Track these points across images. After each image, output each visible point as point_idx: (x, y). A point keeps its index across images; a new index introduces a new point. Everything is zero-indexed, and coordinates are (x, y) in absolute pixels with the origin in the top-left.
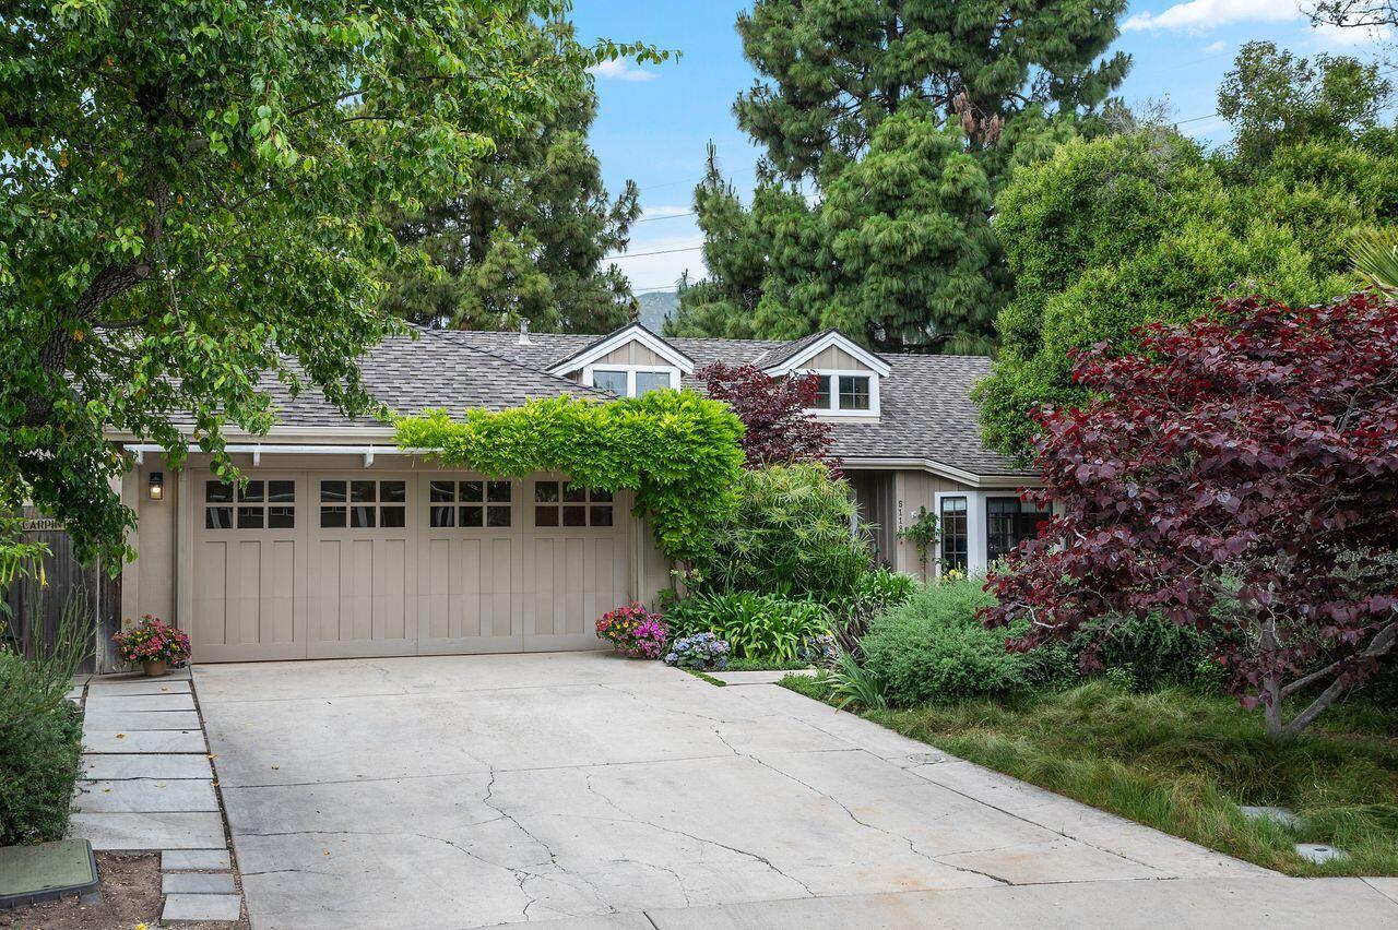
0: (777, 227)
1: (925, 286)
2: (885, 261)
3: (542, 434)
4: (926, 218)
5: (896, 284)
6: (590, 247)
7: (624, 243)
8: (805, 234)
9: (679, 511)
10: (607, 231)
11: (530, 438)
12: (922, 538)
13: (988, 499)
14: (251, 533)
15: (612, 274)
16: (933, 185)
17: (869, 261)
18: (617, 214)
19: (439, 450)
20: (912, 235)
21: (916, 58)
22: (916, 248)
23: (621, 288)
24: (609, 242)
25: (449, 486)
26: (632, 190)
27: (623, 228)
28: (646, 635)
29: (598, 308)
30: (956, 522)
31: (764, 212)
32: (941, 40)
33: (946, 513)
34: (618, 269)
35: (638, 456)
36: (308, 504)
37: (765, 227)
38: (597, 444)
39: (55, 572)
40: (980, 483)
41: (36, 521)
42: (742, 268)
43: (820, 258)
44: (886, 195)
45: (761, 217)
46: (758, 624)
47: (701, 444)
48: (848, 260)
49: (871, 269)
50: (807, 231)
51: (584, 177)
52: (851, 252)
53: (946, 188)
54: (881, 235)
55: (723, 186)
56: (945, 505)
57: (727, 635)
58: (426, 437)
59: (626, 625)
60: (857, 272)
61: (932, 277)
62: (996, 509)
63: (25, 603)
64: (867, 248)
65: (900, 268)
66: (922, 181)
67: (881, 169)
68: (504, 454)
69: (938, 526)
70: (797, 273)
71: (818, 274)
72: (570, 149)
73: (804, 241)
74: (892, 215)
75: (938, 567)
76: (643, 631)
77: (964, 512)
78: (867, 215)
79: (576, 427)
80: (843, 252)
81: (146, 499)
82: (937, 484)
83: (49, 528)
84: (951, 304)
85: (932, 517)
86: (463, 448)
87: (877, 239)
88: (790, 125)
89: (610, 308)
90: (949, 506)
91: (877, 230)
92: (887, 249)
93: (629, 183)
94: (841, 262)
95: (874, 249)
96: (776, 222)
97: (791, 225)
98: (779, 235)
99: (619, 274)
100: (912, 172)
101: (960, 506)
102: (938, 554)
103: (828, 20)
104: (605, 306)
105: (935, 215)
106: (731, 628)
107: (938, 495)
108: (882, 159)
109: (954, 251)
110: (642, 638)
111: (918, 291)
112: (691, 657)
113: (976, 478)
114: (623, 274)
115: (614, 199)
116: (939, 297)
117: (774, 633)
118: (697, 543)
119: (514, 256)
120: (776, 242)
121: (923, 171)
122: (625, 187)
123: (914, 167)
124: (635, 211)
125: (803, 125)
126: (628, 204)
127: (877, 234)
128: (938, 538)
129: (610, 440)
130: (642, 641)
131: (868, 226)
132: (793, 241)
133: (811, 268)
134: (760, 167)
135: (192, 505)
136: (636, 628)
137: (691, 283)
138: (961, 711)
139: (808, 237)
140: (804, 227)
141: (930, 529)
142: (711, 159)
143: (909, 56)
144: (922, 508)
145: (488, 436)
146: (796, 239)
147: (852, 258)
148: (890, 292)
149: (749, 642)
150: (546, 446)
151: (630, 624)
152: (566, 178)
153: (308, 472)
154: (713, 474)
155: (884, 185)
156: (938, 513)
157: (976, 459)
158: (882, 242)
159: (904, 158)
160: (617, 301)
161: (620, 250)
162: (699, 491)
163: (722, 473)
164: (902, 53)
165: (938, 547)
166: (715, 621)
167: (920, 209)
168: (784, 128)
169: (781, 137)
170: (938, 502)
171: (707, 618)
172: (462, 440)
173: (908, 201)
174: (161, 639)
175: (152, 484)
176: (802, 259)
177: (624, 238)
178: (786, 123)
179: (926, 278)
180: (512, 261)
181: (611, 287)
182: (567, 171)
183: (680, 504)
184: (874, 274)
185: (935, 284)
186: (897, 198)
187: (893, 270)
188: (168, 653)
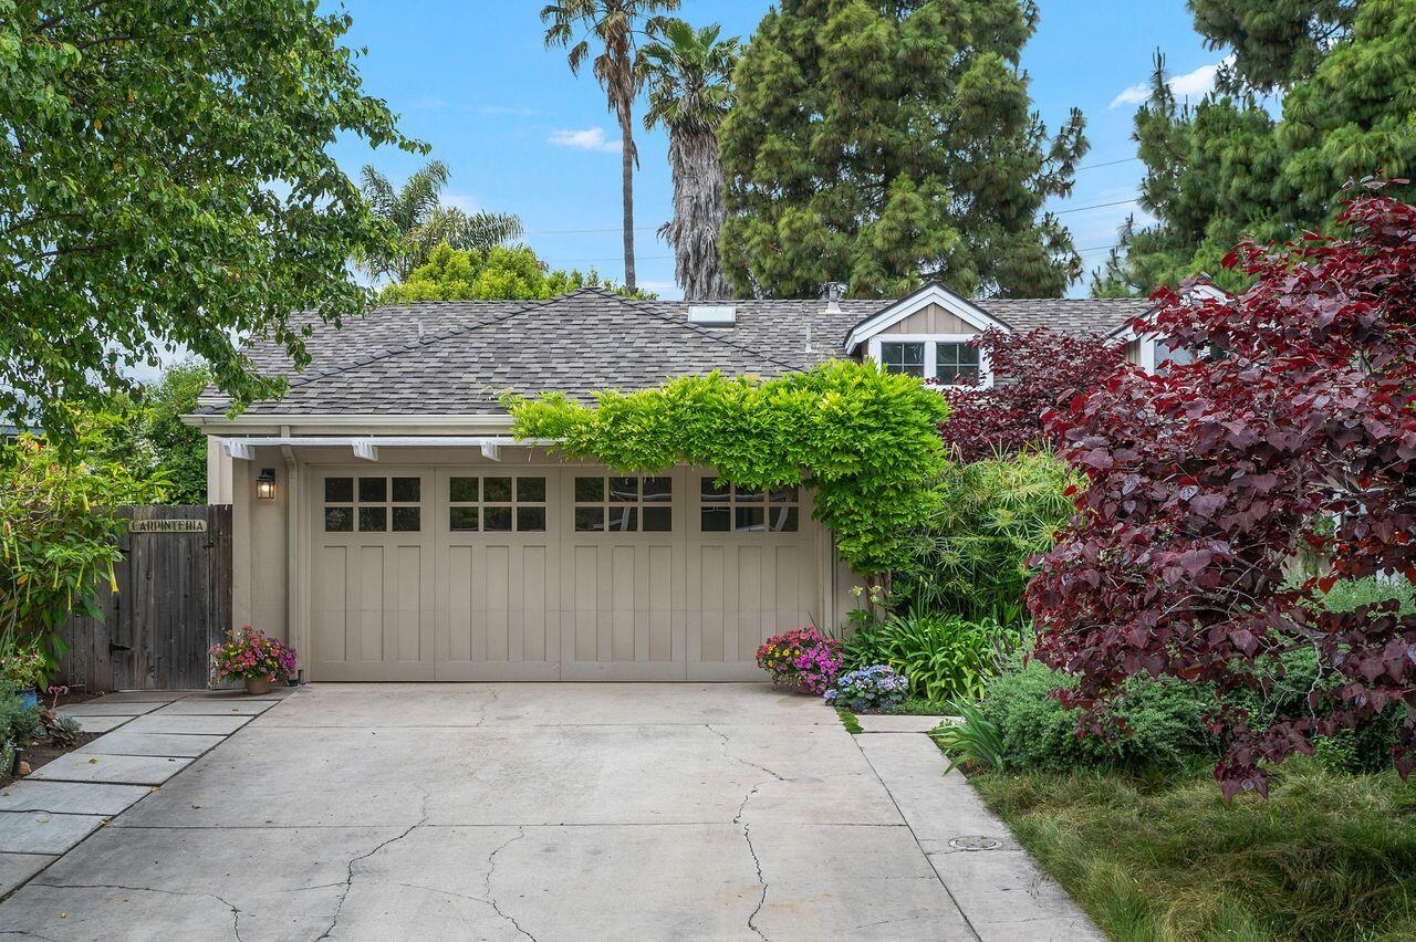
0: (1224, 153)
3: (675, 420)
6: (1020, 194)
7: (1068, 186)
8: (1258, 158)
9: (856, 514)
10: (1045, 171)
11: (662, 425)
14: (373, 536)
15: (1047, 224)
17: (1332, 188)
18: (1059, 151)
19: (561, 440)
20: (1391, 149)
23: (1059, 242)
24: (1047, 186)
25: (599, 483)
26: (1077, 120)
27: (1068, 169)
28: (809, 666)
29: (1026, 267)
31: (1207, 134)
34: (1054, 218)
35: (793, 445)
36: (435, 505)
37: (1209, 154)
38: (740, 430)
39: (165, 577)
41: (146, 522)
42: (1188, 209)
43: (1275, 190)
44: (1359, 98)
45: (1204, 141)
46: (946, 656)
47: (871, 430)
48: (1306, 188)
50: (1262, 155)
51: (1005, 110)
52: (1308, 178)
54: (1346, 153)
55: (1173, 107)
57: (908, 670)
58: (548, 426)
59: (786, 653)
60: (1317, 203)
63: (135, 611)
64: (1329, 171)
67: (1351, 66)
68: (630, 444)
70: (1247, 209)
71: (1275, 210)
72: (986, 74)
73: (1257, 168)
74: (1366, 125)
76: (806, 662)
78: (1333, 127)
79: (717, 411)
80: (1298, 178)
81: (257, 501)
83: (159, 530)
86: (585, 438)
87: (1340, 159)
88: (1252, 19)
89: (1042, 266)
91: (1340, 146)
92: (1356, 169)
93: (1075, 111)
94: (1296, 192)
95: (1338, 172)
96: (1222, 147)
97: (1241, 150)
98: (1226, 163)
99: (1056, 224)
100: (1396, 65)
104: (1035, 265)
106: (915, 659)
108: (1356, 53)
110: (805, 669)
112: (852, 696)
114: (1062, 225)
115: (1053, 132)
117: (964, 669)
118: (887, 553)
119: (915, 209)
120: (1223, 173)
122: (1068, 117)
123: (1399, 58)
124: (1081, 147)
125: (1270, 16)
126: (1072, 138)
127: (1341, 152)
129: (757, 426)
130: (804, 673)
131: (1330, 143)
132: (1244, 168)
133: (1266, 202)
134: (1221, 77)
135: (308, 506)
136: (799, 657)
137: (1136, 229)
138: (1072, 782)
139: (1263, 164)
140: (1259, 150)
142: (1159, 73)
145: (616, 423)
146: (1246, 165)
147: (1311, 186)
149: (933, 678)
150: (680, 435)
151: (792, 652)
152: (979, 110)
153: (435, 467)
154: (895, 467)
155: (1356, 86)
158: (1347, 160)
159: (1386, 47)
160: (1054, 258)
161: (1062, 195)
162: (882, 488)
163: (907, 465)
166: (897, 650)
167: (1405, 114)
168: (1244, 23)
169: (1244, 35)
171: (887, 647)
172: (584, 428)
173: (1389, 105)
174: (254, 653)
175: (262, 480)
176: (1254, 191)
177: (1068, 180)
178: (1247, 17)
180: (913, 216)
181: (1046, 241)
182: (981, 102)
183: (856, 503)
186: (1375, 101)
188: (263, 669)
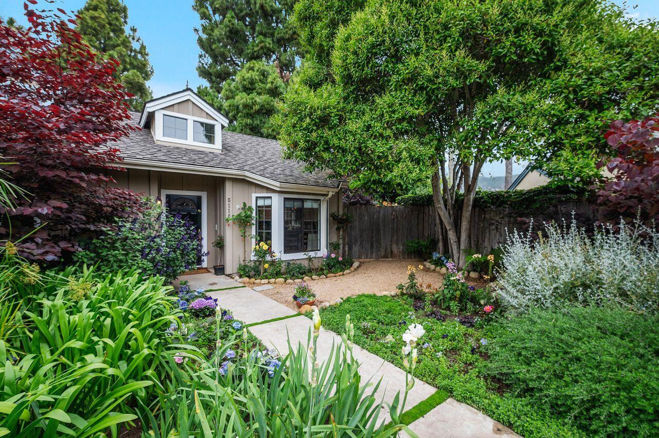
1: (260, 123)
2: (244, 111)
4: (261, 97)
5: (249, 121)
12: (243, 221)
13: (285, 199)
16: (264, 85)
20: (256, 102)
21: (260, 45)
22: (257, 107)
30: (265, 213)
32: (269, 40)
33: (259, 207)
40: (280, 187)
44: (246, 87)
49: (239, 115)
50: (217, 104)
53: (269, 85)
56: (258, 202)
61: (263, 120)
62: (289, 204)
64: (238, 107)
65: (251, 115)
66: (260, 84)
69: (254, 214)
74: (248, 94)
75: (254, 240)
77: (270, 206)
78: (238, 93)
80: (229, 109)
82: (253, 188)
84: (270, 131)
85: (250, 209)
87: (242, 101)
90: (261, 203)
92: (246, 106)
94: (228, 113)
95: (240, 107)
100: (256, 79)
101: (267, 202)
102: (254, 232)
103: (228, 29)
105: (265, 96)
107: (254, 196)
109: (272, 111)
111: (258, 125)
113: (278, 184)
116: (266, 128)
121: (260, 81)
123: (257, 77)
128: (254, 222)
131: (238, 98)
139: (217, 106)
140: (216, 103)
141: (249, 217)
143: (257, 45)
144: (244, 203)
147: (232, 110)
148: (247, 124)
156: (254, 207)
157: (277, 175)
158: (243, 103)
164: (255, 45)
165: (254, 228)
167: (259, 94)
170: (253, 199)
173: (254, 91)
179: (261, 120)
184: (240, 117)
185: (264, 123)
186: (250, 88)
187: (249, 115)
